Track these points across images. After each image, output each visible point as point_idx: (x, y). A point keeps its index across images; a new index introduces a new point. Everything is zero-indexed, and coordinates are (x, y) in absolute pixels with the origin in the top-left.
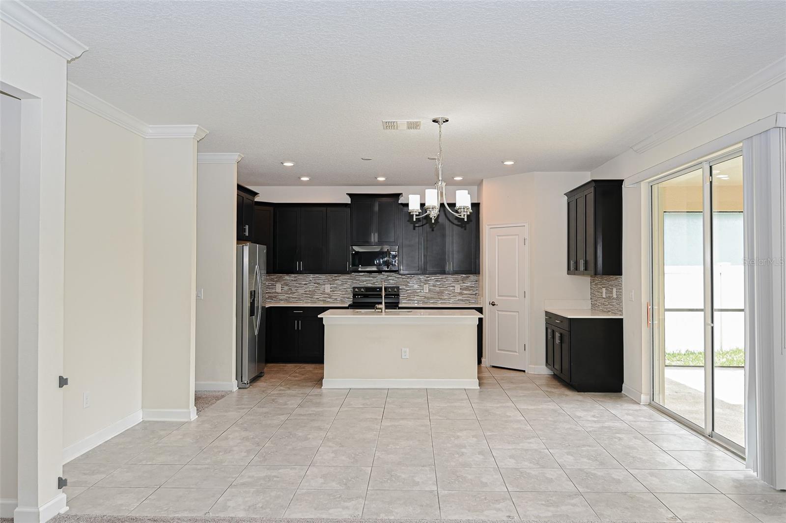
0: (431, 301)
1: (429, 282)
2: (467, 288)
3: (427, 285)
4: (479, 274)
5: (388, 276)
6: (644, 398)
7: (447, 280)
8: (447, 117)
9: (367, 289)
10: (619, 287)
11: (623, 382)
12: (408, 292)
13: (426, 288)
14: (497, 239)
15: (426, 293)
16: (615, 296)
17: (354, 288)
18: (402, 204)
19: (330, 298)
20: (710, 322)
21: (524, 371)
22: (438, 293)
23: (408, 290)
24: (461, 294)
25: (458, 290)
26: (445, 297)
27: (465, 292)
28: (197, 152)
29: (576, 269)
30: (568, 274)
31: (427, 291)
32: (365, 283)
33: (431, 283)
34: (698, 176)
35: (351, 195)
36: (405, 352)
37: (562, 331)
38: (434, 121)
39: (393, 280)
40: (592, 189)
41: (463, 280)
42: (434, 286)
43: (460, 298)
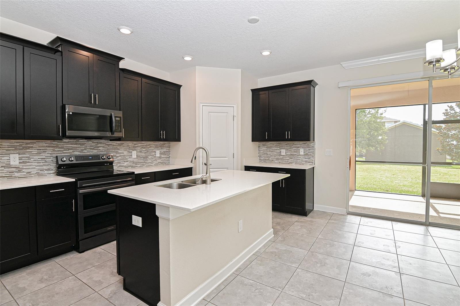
0: (138, 166)
1: (136, 149)
2: (164, 153)
3: (135, 152)
7: (150, 147)
10: (309, 148)
12: (118, 158)
15: (134, 158)
16: (302, 154)
18: (123, 70)
19: (19, 171)
22: (144, 158)
23: (118, 157)
24: (160, 158)
26: (149, 161)
27: (163, 156)
30: (252, 141)
31: (135, 156)
33: (138, 149)
41: (162, 146)
42: (141, 152)
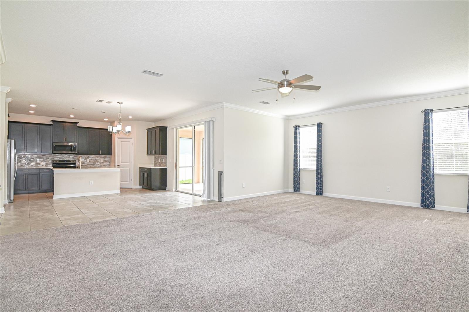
0: (90, 166)
2: (106, 161)
3: (89, 160)
4: (112, 155)
5: (70, 156)
6: (174, 189)
7: (97, 158)
8: (123, 102)
9: (60, 161)
10: (166, 159)
11: (166, 186)
13: (88, 161)
14: (121, 143)
16: (164, 161)
17: (53, 161)
18: (79, 127)
19: (40, 165)
20: (193, 166)
21: (131, 188)
22: (93, 162)
24: (103, 163)
25: (102, 161)
26: (97, 164)
27: (105, 162)
28: (6, 97)
29: (151, 153)
30: (147, 155)
31: (88, 162)
32: (58, 158)
33: (90, 159)
34: (191, 129)
35: (53, 121)
36: (91, 182)
37: (148, 173)
38: (118, 103)
39: (72, 157)
40: (159, 129)
41: (104, 157)
42: (91, 160)
43: (103, 164)
